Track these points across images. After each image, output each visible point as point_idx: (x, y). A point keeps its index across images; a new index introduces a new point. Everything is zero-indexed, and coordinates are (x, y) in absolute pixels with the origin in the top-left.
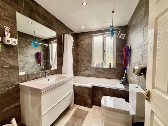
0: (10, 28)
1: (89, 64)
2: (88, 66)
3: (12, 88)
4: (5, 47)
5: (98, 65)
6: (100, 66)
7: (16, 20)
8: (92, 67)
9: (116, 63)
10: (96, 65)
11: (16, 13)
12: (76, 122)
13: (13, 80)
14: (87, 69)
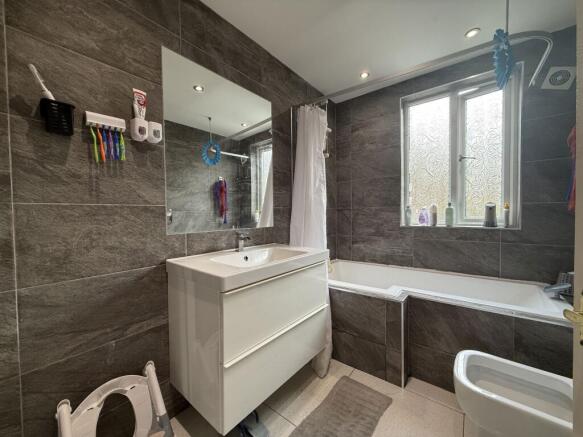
0: (145, 94)
1: (388, 213)
2: (386, 221)
3: (150, 272)
4: (135, 150)
5: (430, 215)
6: (441, 223)
7: (160, 69)
8: (403, 224)
9: (524, 208)
10: (422, 219)
11: (160, 49)
12: (339, 424)
13: (152, 246)
14: (379, 233)
